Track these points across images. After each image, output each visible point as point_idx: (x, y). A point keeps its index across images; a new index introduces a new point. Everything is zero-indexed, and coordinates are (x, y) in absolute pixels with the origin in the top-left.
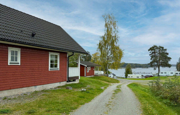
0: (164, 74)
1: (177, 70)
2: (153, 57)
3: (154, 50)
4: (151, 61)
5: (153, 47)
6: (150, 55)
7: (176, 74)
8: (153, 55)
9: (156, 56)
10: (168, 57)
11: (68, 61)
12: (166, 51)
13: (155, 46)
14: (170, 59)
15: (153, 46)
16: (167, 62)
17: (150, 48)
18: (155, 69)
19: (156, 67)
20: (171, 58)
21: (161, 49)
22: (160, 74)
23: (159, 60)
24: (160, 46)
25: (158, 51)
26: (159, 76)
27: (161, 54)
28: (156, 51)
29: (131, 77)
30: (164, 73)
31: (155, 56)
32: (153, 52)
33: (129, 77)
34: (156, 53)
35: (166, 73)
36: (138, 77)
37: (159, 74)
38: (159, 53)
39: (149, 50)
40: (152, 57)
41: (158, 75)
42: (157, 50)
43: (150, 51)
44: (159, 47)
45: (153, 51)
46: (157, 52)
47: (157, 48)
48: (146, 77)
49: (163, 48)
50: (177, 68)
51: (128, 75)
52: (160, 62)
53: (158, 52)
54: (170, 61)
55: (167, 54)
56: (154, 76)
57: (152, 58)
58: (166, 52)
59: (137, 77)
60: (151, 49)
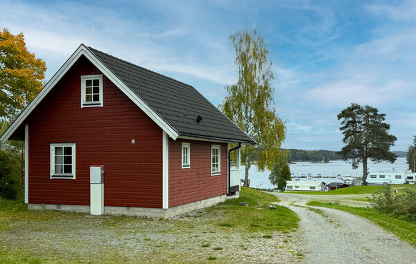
0: (379, 181)
1: (411, 167)
2: (351, 135)
3: (353, 116)
4: (345, 145)
5: (350, 109)
6: (341, 129)
7: (409, 178)
8: (350, 130)
9: (359, 132)
10: (389, 134)
11: (229, 157)
12: (384, 119)
13: (355, 107)
14: (392, 139)
15: (350, 106)
16: (387, 147)
17: (343, 112)
18: (355, 166)
19: (358, 161)
20: (395, 139)
21: (371, 114)
22: (369, 180)
23: (367, 142)
24: (368, 107)
25: (362, 120)
26: (365, 183)
27: (371, 126)
28: (357, 120)
29: (294, 188)
30: (378, 177)
31: (354, 132)
32: (349, 122)
33: (291, 187)
34: (359, 125)
35: (383, 177)
36: (314, 188)
37: (367, 181)
38: (364, 125)
39: (339, 117)
40: (347, 134)
41: (364, 181)
42: (361, 117)
43: (343, 119)
44: (365, 109)
45: (351, 119)
46: (360, 122)
47: (361, 111)
48: (333, 188)
49: (375, 111)
50: (410, 162)
51: (287, 182)
52: (367, 149)
53: (363, 123)
54: (393, 145)
55: (387, 127)
56: (353, 185)
57: (347, 137)
58: (383, 122)
59: (311, 188)
60: (345, 114)
